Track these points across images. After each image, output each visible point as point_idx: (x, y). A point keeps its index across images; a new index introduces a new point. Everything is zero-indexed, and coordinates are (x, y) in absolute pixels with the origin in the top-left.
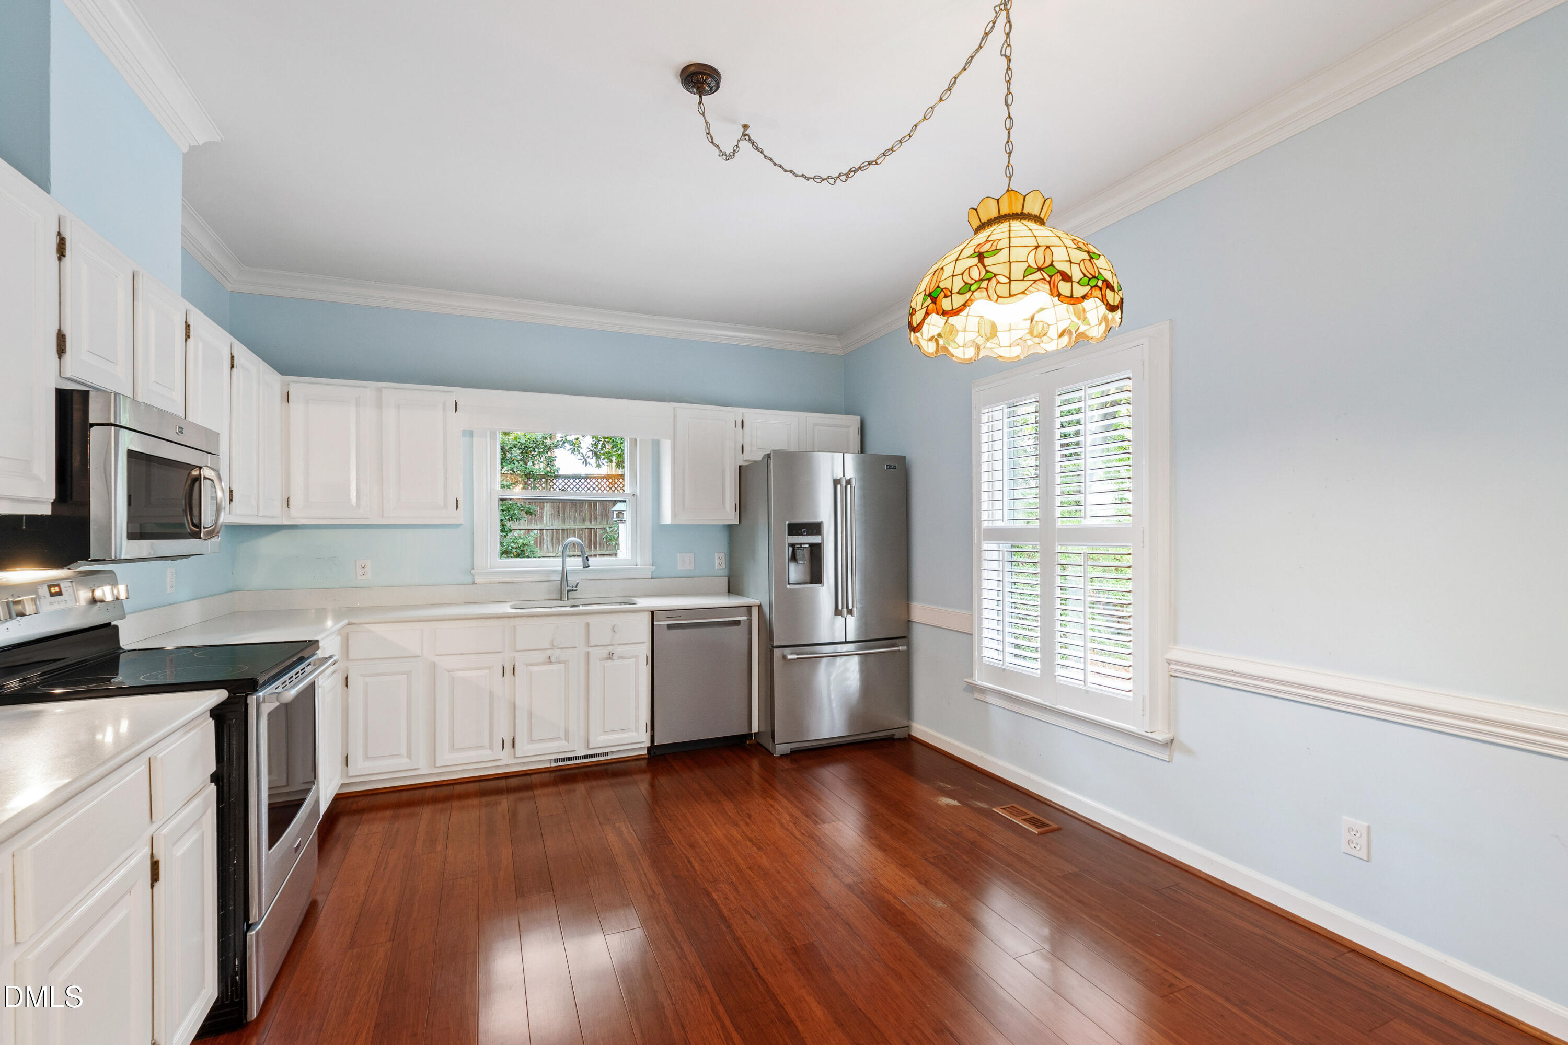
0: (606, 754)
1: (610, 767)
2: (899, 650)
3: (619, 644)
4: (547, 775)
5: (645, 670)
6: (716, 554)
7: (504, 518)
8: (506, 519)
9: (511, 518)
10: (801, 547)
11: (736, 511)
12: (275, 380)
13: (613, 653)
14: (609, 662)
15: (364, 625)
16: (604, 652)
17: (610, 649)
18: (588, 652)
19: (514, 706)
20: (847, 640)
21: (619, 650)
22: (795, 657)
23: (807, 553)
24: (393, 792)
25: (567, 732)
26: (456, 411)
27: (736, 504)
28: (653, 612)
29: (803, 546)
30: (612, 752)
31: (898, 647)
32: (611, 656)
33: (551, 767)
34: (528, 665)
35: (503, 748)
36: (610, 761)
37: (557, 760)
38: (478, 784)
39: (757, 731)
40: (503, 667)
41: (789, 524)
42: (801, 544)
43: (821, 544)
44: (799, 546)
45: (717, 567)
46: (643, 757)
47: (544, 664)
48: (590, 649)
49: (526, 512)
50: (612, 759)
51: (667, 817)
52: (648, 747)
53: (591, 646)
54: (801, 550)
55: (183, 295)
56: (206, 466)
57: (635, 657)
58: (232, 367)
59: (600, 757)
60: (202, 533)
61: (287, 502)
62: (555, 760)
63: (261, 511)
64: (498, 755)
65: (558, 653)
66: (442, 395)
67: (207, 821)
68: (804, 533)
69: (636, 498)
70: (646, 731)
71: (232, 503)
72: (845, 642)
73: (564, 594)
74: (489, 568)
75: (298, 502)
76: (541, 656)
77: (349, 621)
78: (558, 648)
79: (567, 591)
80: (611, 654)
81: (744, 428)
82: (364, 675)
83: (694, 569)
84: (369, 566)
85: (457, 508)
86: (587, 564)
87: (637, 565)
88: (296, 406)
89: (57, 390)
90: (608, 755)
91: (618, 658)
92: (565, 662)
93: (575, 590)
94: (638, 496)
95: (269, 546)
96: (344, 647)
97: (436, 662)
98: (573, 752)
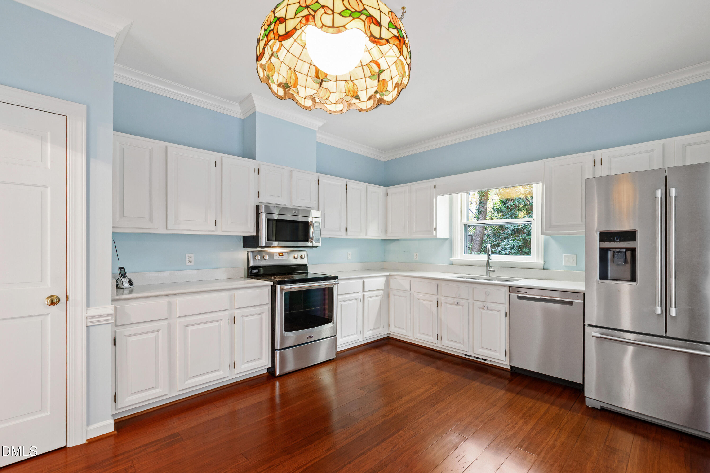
3: (488, 302)
5: (505, 321)
10: (617, 251)
12: (380, 189)
13: (486, 307)
14: (483, 311)
15: (396, 276)
16: (481, 304)
17: (484, 303)
19: (441, 319)
20: (667, 335)
21: (489, 305)
22: (599, 335)
24: (402, 342)
25: (463, 341)
26: (435, 189)
28: (509, 287)
30: (490, 361)
33: (460, 356)
34: (447, 303)
35: (437, 339)
36: (488, 365)
38: (428, 351)
40: (438, 302)
41: (600, 233)
43: (636, 248)
47: (452, 304)
48: (475, 302)
50: (490, 364)
51: (458, 396)
52: (508, 365)
53: (475, 300)
54: (620, 253)
55: (317, 172)
56: (311, 221)
57: (499, 311)
58: (347, 189)
59: (484, 361)
60: (309, 240)
61: (386, 231)
62: (462, 353)
63: (368, 234)
64: (435, 341)
65: (459, 300)
66: (430, 183)
67: (264, 316)
68: (618, 239)
69: (535, 221)
70: (506, 356)
71: (347, 232)
72: (666, 337)
73: (488, 273)
74: (459, 258)
75: (389, 231)
76: (451, 300)
77: (390, 274)
78: (459, 298)
79: (489, 272)
80: (484, 306)
81: (602, 164)
82: (394, 295)
83: (576, 265)
84: (418, 255)
85: (435, 231)
86: (490, 258)
87: (534, 261)
88: (389, 197)
89: (256, 205)
90: (488, 361)
91: (488, 309)
92: (462, 306)
93: (494, 271)
94: (535, 219)
95: (392, 246)
96: (388, 283)
97: (414, 295)
98: (466, 352)
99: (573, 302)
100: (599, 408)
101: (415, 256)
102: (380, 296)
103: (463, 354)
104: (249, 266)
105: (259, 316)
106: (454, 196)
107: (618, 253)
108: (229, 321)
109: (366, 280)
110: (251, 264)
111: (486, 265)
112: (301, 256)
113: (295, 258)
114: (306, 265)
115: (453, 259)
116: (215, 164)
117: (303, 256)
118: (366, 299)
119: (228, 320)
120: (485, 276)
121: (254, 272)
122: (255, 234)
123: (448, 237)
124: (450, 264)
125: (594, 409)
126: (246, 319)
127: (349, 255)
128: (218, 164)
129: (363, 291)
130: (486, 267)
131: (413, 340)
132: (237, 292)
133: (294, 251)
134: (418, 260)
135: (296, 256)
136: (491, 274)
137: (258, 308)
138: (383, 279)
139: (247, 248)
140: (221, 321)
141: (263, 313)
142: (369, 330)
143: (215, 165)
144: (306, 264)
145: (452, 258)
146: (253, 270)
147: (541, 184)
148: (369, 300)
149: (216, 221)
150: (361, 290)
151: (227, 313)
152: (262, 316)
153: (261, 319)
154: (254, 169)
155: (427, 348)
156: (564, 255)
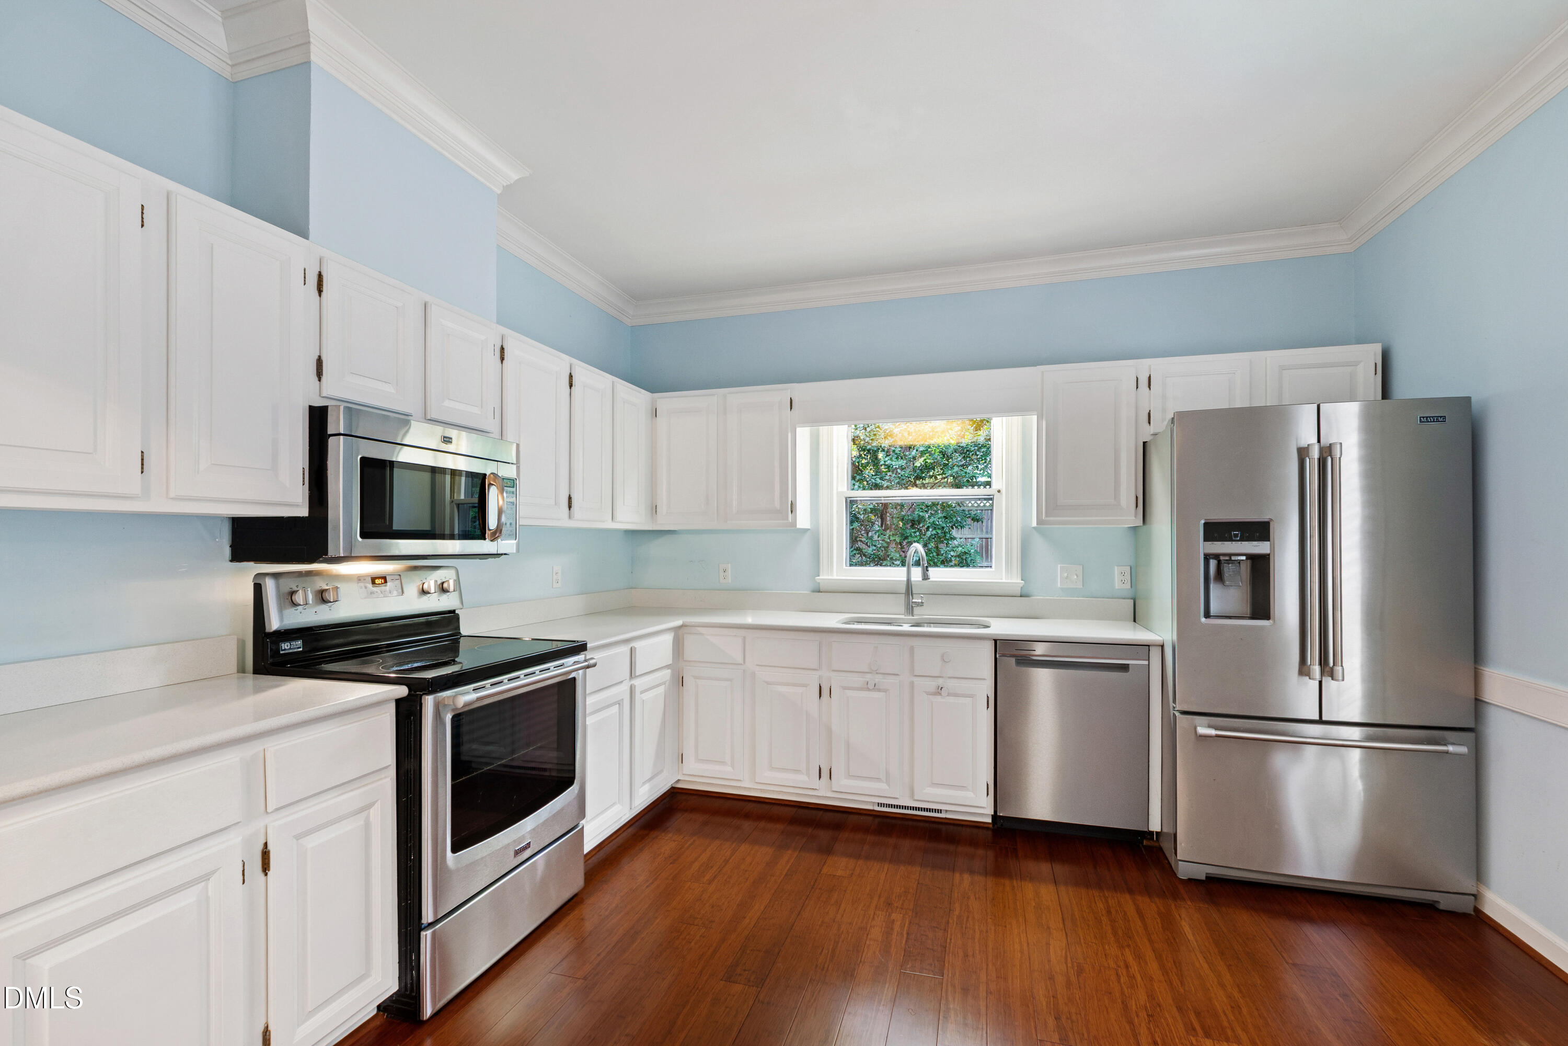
0: (939, 811)
1: (943, 828)
2: (1447, 752)
3: (949, 678)
4: (871, 818)
5: (986, 717)
6: (1116, 567)
7: (945, 525)
8: (947, 526)
9: (954, 525)
10: (1230, 560)
11: (1137, 506)
12: (641, 397)
13: (942, 688)
14: (938, 699)
15: (697, 628)
16: (931, 685)
17: (940, 682)
18: (913, 682)
19: (829, 731)
20: (1324, 718)
21: (951, 684)
22: (1213, 732)
23: (1245, 569)
24: (719, 797)
25: (887, 773)
26: (791, 409)
27: (1137, 497)
28: (996, 641)
29: (1233, 558)
30: (946, 811)
31: (1445, 745)
32: (939, 690)
33: (873, 810)
34: (845, 688)
35: (820, 777)
36: (943, 821)
37: (879, 805)
38: (795, 809)
39: (1159, 830)
40: (820, 686)
41: (1206, 524)
42: (1230, 555)
43: (1269, 555)
44: (1227, 558)
45: (1117, 585)
46: (986, 825)
47: (861, 689)
48: (915, 679)
49: (972, 520)
50: (946, 818)
51: (962, 927)
52: (992, 815)
53: (916, 676)
54: (1232, 563)
55: (498, 322)
56: (492, 473)
57: (971, 696)
58: (571, 386)
59: (931, 813)
60: (488, 533)
61: (654, 509)
62: (878, 803)
63: (619, 516)
64: (815, 783)
65: (878, 679)
66: (779, 394)
67: (374, 812)
68: (1238, 537)
69: (1002, 494)
70: (988, 794)
71: (572, 509)
72: (1321, 721)
73: (910, 609)
74: (835, 577)
75: (662, 509)
76: (858, 680)
77: (683, 622)
78: (877, 673)
79: (912, 606)
80: (940, 688)
81: (1151, 387)
82: (696, 677)
83: (1082, 587)
84: (729, 571)
85: (792, 512)
86: (927, 575)
87: (1002, 579)
88: (661, 421)
89: (310, 407)
90: (941, 813)
91: (949, 695)
92: (885, 691)
93: (921, 604)
94: (1003, 491)
95: (656, 548)
96: (678, 647)
97: (756, 672)
98: (895, 800)
99: (1128, 665)
100: (1203, 878)
101: (722, 574)
102: (664, 683)
103: (880, 805)
104: (268, 630)
105: (359, 821)
106: (824, 430)
107: (1229, 564)
108: (243, 871)
109: (637, 644)
110: (274, 623)
111: (903, 590)
112: (443, 583)
113: (424, 592)
114: (453, 612)
115: (821, 577)
116: (142, 218)
117: (449, 585)
118: (638, 696)
119: (241, 866)
120: (902, 617)
121: (285, 650)
122: (303, 512)
123: (809, 528)
124: (814, 591)
125: (1191, 881)
126: (311, 842)
127: (557, 573)
128: (155, 217)
129: (632, 675)
130: (904, 595)
131: (753, 787)
132: (273, 746)
133: (415, 568)
134: (730, 581)
135: (429, 586)
136: (917, 610)
137: (352, 790)
138: (668, 638)
139: (252, 564)
140: (209, 879)
141: (374, 805)
142: (644, 783)
143: (143, 221)
144: (454, 609)
145: (819, 576)
146: (283, 645)
147: (1036, 416)
148: (643, 700)
149: (142, 456)
150: (628, 677)
151: (234, 839)
152: (368, 818)
153: (367, 826)
154: (305, 270)
155: (787, 803)
156: (1059, 565)
